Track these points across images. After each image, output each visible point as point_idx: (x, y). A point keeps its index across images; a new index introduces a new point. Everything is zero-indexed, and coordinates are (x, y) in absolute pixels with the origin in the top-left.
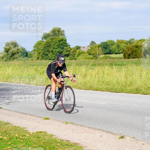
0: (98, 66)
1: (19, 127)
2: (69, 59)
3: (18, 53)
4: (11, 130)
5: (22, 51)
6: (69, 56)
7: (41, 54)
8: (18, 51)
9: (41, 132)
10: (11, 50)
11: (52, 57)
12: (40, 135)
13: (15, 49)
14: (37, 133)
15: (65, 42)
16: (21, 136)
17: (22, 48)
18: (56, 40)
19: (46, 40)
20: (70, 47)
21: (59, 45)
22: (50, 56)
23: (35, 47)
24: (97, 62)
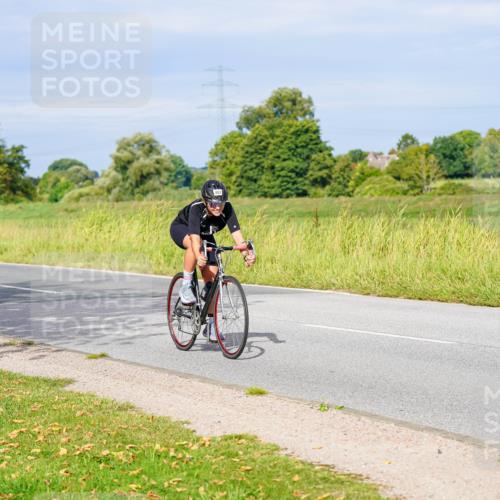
0: (427, 217)
1: (165, 420)
2: (330, 195)
3: (158, 172)
4: (140, 429)
5: (172, 166)
6: (329, 183)
7: (234, 178)
8: (157, 166)
9: (240, 437)
10: (136, 165)
11: (273, 188)
12: (234, 446)
13: (147, 161)
14: (226, 438)
15: (314, 136)
16: (172, 450)
17: (172, 156)
18: (284, 132)
19: (253, 132)
20: (330, 155)
21: (293, 147)
22: (266, 184)
23: (214, 153)
24: (421, 203)
